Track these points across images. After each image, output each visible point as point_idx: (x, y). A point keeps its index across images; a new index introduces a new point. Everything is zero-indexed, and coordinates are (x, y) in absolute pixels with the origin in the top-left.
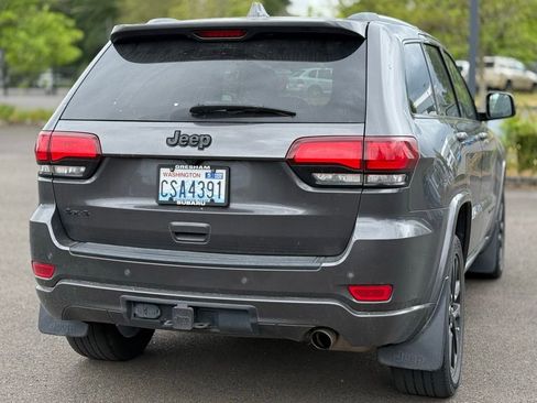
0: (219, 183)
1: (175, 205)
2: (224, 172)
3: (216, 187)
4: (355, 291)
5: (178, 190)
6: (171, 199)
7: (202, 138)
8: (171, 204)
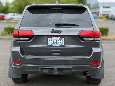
0: (63, 41)
1: (52, 46)
2: (64, 38)
3: (62, 42)
4: (93, 63)
5: (53, 43)
6: (51, 45)
7: (59, 31)
8: (51, 46)
